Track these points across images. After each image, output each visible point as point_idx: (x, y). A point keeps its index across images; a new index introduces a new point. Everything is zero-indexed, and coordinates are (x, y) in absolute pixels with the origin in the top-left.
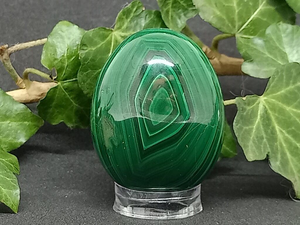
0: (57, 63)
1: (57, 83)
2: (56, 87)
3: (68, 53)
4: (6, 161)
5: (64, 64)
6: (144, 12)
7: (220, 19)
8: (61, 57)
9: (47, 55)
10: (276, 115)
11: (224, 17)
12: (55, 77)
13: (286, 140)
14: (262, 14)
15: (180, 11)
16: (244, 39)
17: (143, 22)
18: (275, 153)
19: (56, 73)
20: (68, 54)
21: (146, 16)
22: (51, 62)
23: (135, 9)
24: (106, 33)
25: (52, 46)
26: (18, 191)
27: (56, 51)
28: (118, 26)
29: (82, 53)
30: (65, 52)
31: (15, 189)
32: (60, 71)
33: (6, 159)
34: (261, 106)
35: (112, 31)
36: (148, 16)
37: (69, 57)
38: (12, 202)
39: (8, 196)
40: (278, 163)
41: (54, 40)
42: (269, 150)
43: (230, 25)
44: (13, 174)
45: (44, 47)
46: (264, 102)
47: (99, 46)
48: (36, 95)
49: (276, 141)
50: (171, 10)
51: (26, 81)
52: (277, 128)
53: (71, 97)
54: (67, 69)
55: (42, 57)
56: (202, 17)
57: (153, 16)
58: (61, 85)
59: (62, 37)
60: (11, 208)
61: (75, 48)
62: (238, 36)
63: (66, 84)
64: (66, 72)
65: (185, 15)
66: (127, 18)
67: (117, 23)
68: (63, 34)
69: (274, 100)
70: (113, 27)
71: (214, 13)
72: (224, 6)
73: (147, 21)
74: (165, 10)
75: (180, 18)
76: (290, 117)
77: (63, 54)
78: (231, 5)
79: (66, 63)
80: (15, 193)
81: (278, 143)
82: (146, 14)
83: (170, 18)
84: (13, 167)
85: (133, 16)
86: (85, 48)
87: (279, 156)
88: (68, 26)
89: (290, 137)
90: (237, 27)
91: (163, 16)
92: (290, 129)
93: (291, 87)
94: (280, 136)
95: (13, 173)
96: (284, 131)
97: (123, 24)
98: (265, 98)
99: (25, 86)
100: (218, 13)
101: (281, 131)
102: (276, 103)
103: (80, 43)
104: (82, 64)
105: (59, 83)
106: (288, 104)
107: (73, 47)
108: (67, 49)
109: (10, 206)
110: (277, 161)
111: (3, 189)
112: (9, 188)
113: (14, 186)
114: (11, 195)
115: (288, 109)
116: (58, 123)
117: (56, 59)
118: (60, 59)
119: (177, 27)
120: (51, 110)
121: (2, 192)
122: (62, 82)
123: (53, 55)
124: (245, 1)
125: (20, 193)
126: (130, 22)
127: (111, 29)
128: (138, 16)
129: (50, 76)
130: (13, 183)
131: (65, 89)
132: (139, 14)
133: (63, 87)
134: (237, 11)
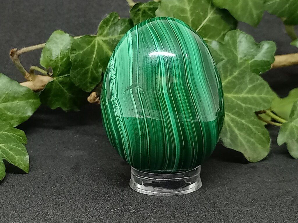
0: (53, 63)
1: (53, 78)
2: (52, 82)
3: (61, 55)
4: (16, 135)
6: (120, 20)
8: (56, 58)
9: (44, 58)
12: (52, 74)
17: (119, 29)
19: (52, 71)
20: (61, 56)
21: (121, 23)
22: (48, 63)
23: (112, 19)
24: (90, 39)
25: (48, 50)
26: (27, 157)
28: (100, 33)
29: (72, 56)
30: (59, 55)
31: (25, 155)
32: (55, 69)
33: (16, 134)
35: (95, 37)
36: (123, 24)
37: (62, 58)
38: (24, 165)
39: (20, 161)
41: (51, 46)
44: (23, 145)
45: (43, 50)
47: (85, 49)
50: (141, 19)
53: (65, 88)
54: (61, 67)
55: (41, 59)
57: (126, 24)
59: (56, 43)
60: (24, 170)
61: (67, 51)
63: (61, 78)
64: (60, 70)
66: (107, 26)
67: (99, 30)
68: (57, 41)
70: (96, 34)
73: (123, 28)
74: (136, 19)
77: (57, 56)
79: (60, 63)
80: (25, 158)
84: (22, 139)
85: (112, 24)
86: (75, 52)
88: (61, 34)
95: (23, 143)
97: (104, 30)
103: (70, 47)
104: (72, 64)
105: (55, 78)
107: (65, 50)
108: (60, 52)
109: (23, 168)
111: (16, 156)
112: (20, 155)
113: (24, 153)
114: (22, 160)
116: (56, 108)
117: (51, 60)
118: (55, 60)
120: (50, 98)
121: (15, 159)
122: (57, 77)
123: (50, 57)
124: (197, 12)
125: (29, 158)
126: (109, 29)
127: (94, 35)
128: (116, 24)
129: (48, 74)
130: (23, 151)
131: (60, 83)
132: (116, 22)
133: (59, 81)
134: (190, 20)
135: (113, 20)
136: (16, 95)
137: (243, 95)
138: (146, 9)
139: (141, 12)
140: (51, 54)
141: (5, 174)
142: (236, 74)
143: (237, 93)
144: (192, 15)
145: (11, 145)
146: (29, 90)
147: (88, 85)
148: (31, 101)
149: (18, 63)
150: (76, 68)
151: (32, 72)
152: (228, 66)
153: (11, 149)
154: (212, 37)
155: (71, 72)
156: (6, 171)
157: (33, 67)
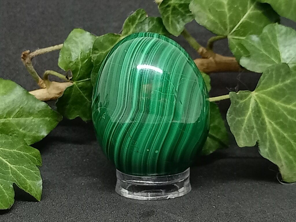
0: (72, 65)
1: (72, 83)
2: (72, 87)
3: (82, 56)
4: (30, 154)
5: (79, 66)
6: (147, 19)
7: (214, 23)
8: (75, 60)
9: (63, 59)
10: (266, 108)
11: (217, 21)
12: (71, 78)
13: (275, 130)
15: (179, 16)
16: (235, 40)
17: (147, 28)
18: (264, 141)
19: (72, 74)
20: (81, 58)
21: (149, 22)
22: (67, 65)
23: (139, 17)
24: (114, 38)
25: (67, 50)
26: (41, 182)
27: (71, 55)
28: (125, 32)
29: (94, 57)
30: (79, 56)
31: (38, 180)
32: (74, 72)
33: (30, 153)
34: (252, 101)
35: (120, 36)
36: (151, 22)
37: (82, 60)
38: (36, 192)
39: (32, 186)
40: (267, 150)
41: (69, 45)
42: (259, 138)
43: (222, 28)
44: (36, 167)
45: (61, 51)
46: (255, 97)
47: (109, 50)
48: (55, 94)
49: (266, 131)
50: (170, 16)
51: (46, 82)
52: (267, 119)
53: (85, 95)
54: (81, 70)
55: (59, 60)
56: (198, 21)
57: (155, 22)
58: (76, 84)
59: (76, 43)
60: (35, 197)
61: (88, 52)
62: (230, 37)
63: (81, 83)
64: (80, 73)
65: (183, 20)
66: (133, 24)
67: (124, 29)
68: (77, 40)
69: (264, 96)
70: (121, 33)
71: (208, 18)
72: (217, 11)
73: (151, 27)
74: (166, 16)
75: (179, 23)
76: (278, 110)
77: (77, 58)
78: (223, 10)
79: (80, 65)
80: (38, 184)
81: (267, 132)
82: (150, 20)
83: (170, 23)
84: (36, 159)
85: (138, 23)
86: (97, 52)
87: (268, 144)
88: (81, 33)
89: (278, 128)
90: (228, 29)
91: (164, 21)
92: (278, 121)
93: (280, 85)
94: (269, 127)
95: (36, 165)
96: (273, 123)
97: (130, 30)
98: (257, 93)
99: (46, 85)
100: (212, 18)
101: (270, 123)
102: (265, 98)
103: (92, 47)
104: (94, 65)
105: (74, 83)
106: (277, 99)
107: (86, 51)
108: (80, 53)
109: (34, 196)
110: (265, 148)
111: (27, 180)
112: (33, 180)
113: (37, 177)
114: (34, 185)
115: (277, 103)
116: (74, 118)
117: (71, 62)
118: (75, 62)
119: (177, 31)
120: (68, 107)
121: (27, 184)
122: (77, 82)
123: (69, 58)
124: (235, 6)
125: (43, 184)
126: (135, 28)
127: (118, 34)
128: (142, 23)
129: (67, 78)
130: (36, 175)
131: (80, 88)
132: (143, 21)
133: (78, 86)
134: (228, 16)
138: (177, 5)
139: (170, 9)
141: (14, 201)
144: (229, 10)
145: (23, 167)
153: (23, 172)
155: (91, 76)
156: (15, 198)
157: (47, 72)
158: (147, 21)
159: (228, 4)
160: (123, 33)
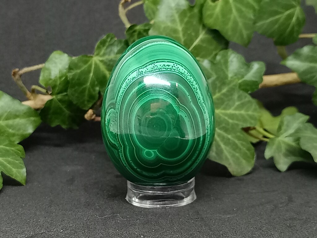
0: (52, 82)
1: (52, 96)
3: (60, 74)
5: (57, 83)
6: (116, 41)
8: (54, 77)
9: (44, 76)
12: (51, 92)
14: (202, 41)
17: (116, 49)
19: (51, 89)
20: (60, 76)
22: (47, 82)
24: (88, 59)
25: (48, 70)
26: (25, 170)
28: (97, 53)
29: (70, 75)
30: (57, 74)
31: (22, 168)
32: (54, 87)
33: (15, 148)
35: (92, 57)
36: (119, 45)
37: (60, 78)
38: (21, 178)
39: (17, 174)
41: (50, 65)
45: (42, 70)
47: (83, 69)
51: (34, 94)
53: (64, 106)
54: (60, 86)
55: (41, 78)
57: (123, 44)
59: (55, 63)
61: (65, 71)
63: (59, 97)
64: (59, 88)
66: (104, 46)
67: (96, 50)
68: (56, 61)
73: (119, 48)
77: (56, 76)
79: (59, 82)
80: (22, 171)
82: (118, 42)
84: (20, 153)
85: (108, 45)
86: (72, 71)
95: (21, 157)
97: (101, 51)
99: (33, 98)
103: (68, 67)
104: (70, 82)
105: (54, 97)
108: (59, 71)
109: (20, 181)
111: (13, 169)
112: (18, 168)
113: (21, 166)
114: (19, 173)
116: (55, 126)
117: (51, 79)
118: (54, 79)
121: (13, 172)
122: (56, 96)
123: (49, 76)
124: (189, 32)
126: (106, 49)
127: (91, 55)
128: (112, 45)
129: (47, 92)
130: (20, 164)
131: (59, 101)
132: (113, 43)
133: (57, 99)
134: (183, 40)
135: (110, 41)
136: (18, 114)
137: (231, 111)
138: (142, 31)
139: (136, 34)
140: (50, 74)
141: (2, 186)
142: (224, 90)
143: (224, 109)
144: (184, 35)
145: (9, 159)
146: (30, 108)
147: (86, 103)
148: (32, 119)
149: (20, 83)
150: (73, 86)
151: (33, 91)
152: (217, 82)
153: (9, 163)
154: (204, 57)
155: (69, 90)
156: (3, 183)
157: (34, 87)
158: (116, 43)
159: (183, 30)
160: (95, 53)
